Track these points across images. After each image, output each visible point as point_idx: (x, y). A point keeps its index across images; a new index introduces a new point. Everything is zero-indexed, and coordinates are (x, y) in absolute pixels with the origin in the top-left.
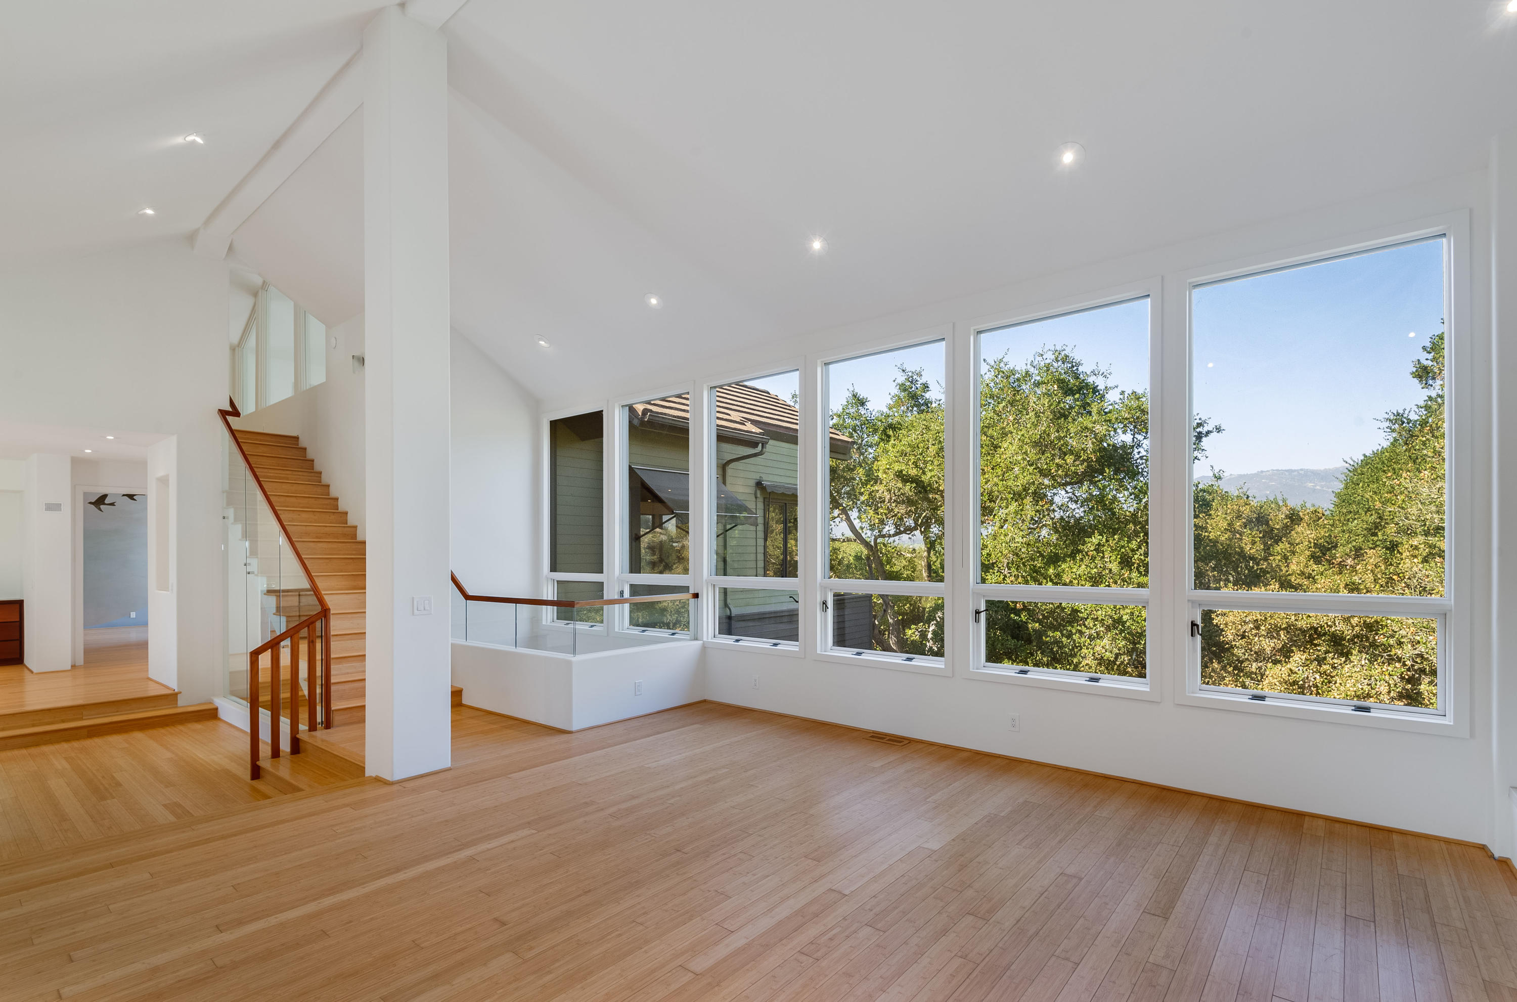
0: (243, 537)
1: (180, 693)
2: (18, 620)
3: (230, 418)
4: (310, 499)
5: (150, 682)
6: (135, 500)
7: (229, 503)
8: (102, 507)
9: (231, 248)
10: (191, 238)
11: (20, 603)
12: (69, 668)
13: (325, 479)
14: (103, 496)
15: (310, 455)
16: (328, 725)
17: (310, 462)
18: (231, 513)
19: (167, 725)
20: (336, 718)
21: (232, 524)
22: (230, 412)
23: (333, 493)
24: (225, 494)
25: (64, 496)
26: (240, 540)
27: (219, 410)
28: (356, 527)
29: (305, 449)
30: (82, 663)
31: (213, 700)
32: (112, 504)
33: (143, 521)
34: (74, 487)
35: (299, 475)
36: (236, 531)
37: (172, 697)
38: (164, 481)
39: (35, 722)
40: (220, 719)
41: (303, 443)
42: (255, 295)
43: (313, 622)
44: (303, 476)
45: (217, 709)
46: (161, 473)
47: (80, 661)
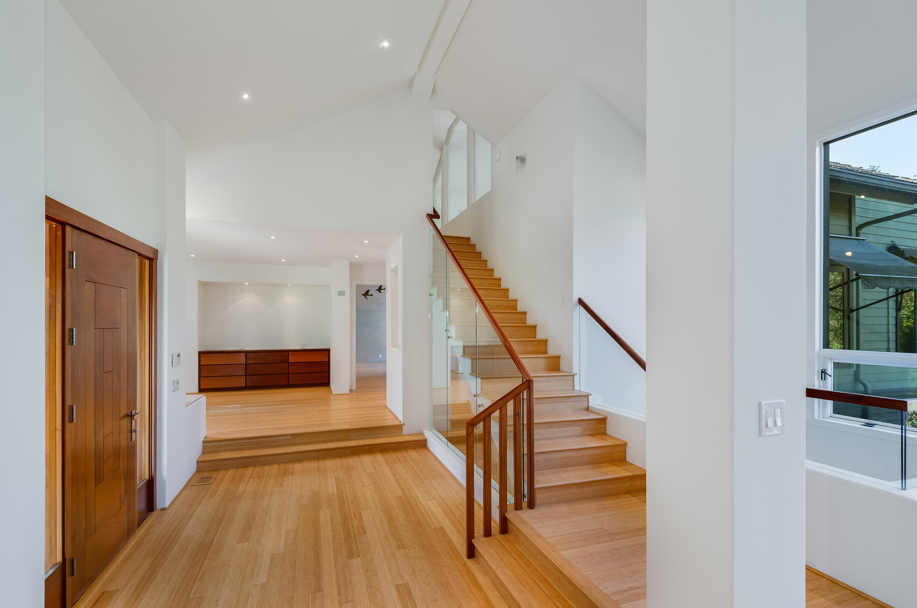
0: (443, 309)
1: (405, 424)
2: (328, 360)
3: (434, 220)
4: (483, 280)
5: (387, 410)
6: (381, 293)
7: (433, 284)
8: (367, 296)
9: (434, 90)
10: (410, 84)
11: (328, 350)
12: (348, 392)
13: (490, 265)
14: (368, 290)
15: (478, 249)
16: (531, 505)
17: (479, 254)
18: (435, 291)
19: (397, 450)
20: (539, 497)
21: (436, 299)
22: (434, 216)
23: (497, 275)
24: (431, 277)
25: (346, 287)
26: (441, 311)
27: (427, 214)
28: (516, 301)
29: (475, 245)
30: (355, 389)
31: (423, 432)
32: (371, 295)
33: (384, 304)
34: (351, 281)
35: (474, 263)
36: (439, 303)
37: (398, 428)
38: (395, 271)
39: (324, 439)
40: (428, 449)
41: (473, 242)
42: (441, 149)
43: (518, 394)
44: (476, 263)
45: (426, 440)
46: (393, 266)
47: (354, 388)
